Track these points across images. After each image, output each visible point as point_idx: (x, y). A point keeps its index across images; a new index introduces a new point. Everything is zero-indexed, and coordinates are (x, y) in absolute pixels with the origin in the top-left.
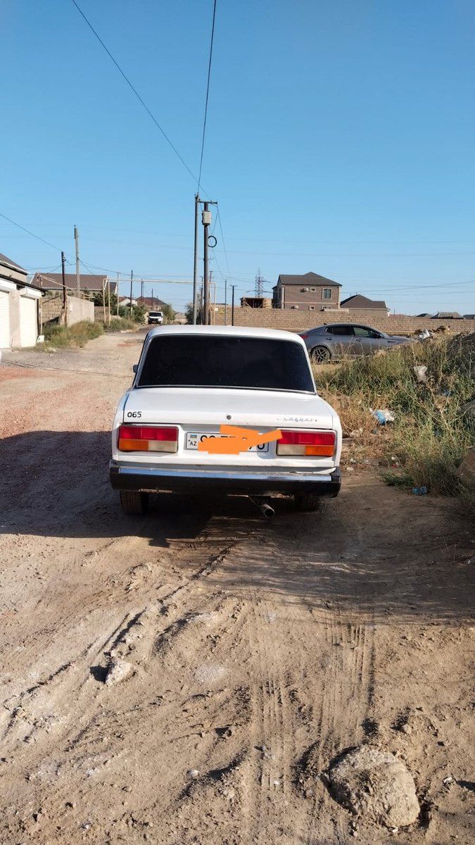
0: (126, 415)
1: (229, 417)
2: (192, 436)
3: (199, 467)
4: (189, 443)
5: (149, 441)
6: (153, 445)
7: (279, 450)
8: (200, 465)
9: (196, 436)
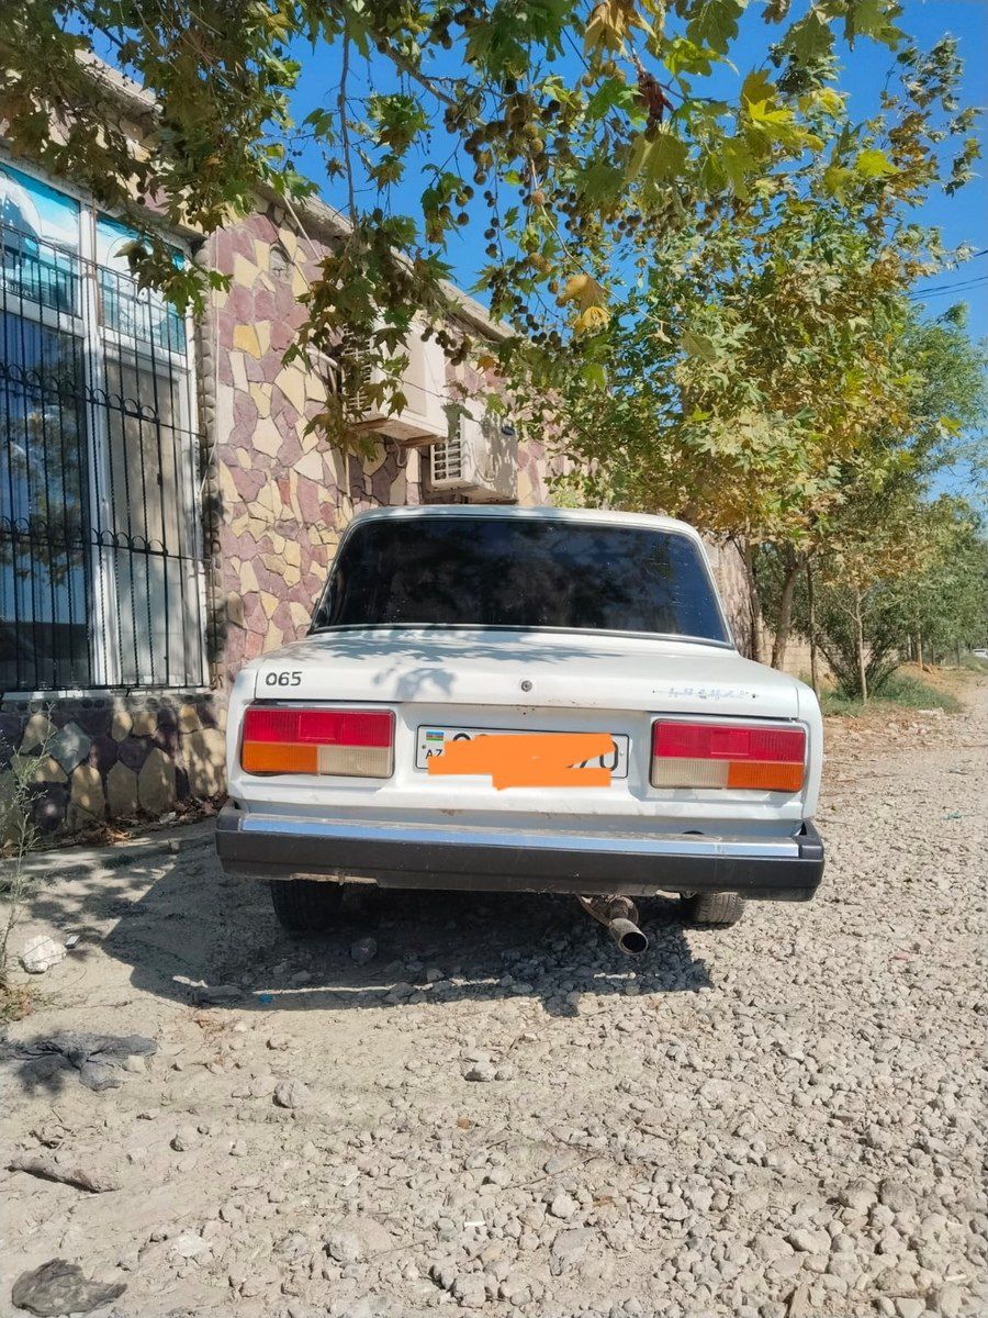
0: (262, 680)
1: (526, 686)
2: (429, 736)
3: (450, 815)
4: (422, 753)
5: (321, 748)
6: (331, 755)
7: (658, 771)
8: (451, 812)
9: (440, 737)
